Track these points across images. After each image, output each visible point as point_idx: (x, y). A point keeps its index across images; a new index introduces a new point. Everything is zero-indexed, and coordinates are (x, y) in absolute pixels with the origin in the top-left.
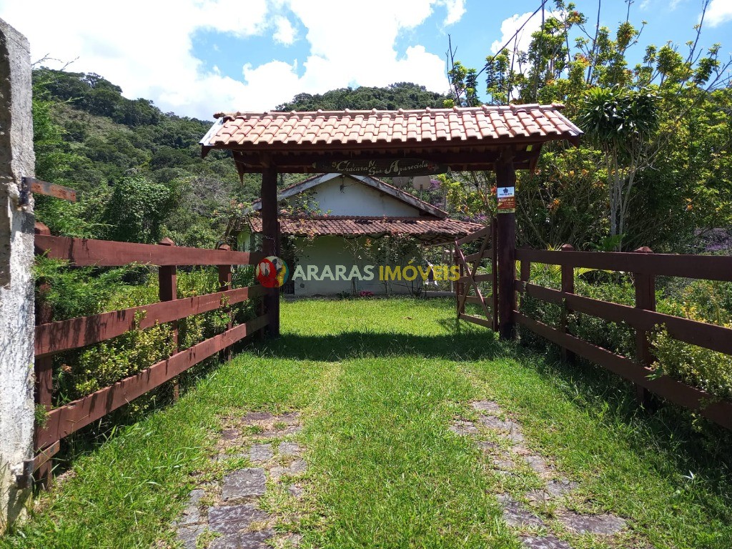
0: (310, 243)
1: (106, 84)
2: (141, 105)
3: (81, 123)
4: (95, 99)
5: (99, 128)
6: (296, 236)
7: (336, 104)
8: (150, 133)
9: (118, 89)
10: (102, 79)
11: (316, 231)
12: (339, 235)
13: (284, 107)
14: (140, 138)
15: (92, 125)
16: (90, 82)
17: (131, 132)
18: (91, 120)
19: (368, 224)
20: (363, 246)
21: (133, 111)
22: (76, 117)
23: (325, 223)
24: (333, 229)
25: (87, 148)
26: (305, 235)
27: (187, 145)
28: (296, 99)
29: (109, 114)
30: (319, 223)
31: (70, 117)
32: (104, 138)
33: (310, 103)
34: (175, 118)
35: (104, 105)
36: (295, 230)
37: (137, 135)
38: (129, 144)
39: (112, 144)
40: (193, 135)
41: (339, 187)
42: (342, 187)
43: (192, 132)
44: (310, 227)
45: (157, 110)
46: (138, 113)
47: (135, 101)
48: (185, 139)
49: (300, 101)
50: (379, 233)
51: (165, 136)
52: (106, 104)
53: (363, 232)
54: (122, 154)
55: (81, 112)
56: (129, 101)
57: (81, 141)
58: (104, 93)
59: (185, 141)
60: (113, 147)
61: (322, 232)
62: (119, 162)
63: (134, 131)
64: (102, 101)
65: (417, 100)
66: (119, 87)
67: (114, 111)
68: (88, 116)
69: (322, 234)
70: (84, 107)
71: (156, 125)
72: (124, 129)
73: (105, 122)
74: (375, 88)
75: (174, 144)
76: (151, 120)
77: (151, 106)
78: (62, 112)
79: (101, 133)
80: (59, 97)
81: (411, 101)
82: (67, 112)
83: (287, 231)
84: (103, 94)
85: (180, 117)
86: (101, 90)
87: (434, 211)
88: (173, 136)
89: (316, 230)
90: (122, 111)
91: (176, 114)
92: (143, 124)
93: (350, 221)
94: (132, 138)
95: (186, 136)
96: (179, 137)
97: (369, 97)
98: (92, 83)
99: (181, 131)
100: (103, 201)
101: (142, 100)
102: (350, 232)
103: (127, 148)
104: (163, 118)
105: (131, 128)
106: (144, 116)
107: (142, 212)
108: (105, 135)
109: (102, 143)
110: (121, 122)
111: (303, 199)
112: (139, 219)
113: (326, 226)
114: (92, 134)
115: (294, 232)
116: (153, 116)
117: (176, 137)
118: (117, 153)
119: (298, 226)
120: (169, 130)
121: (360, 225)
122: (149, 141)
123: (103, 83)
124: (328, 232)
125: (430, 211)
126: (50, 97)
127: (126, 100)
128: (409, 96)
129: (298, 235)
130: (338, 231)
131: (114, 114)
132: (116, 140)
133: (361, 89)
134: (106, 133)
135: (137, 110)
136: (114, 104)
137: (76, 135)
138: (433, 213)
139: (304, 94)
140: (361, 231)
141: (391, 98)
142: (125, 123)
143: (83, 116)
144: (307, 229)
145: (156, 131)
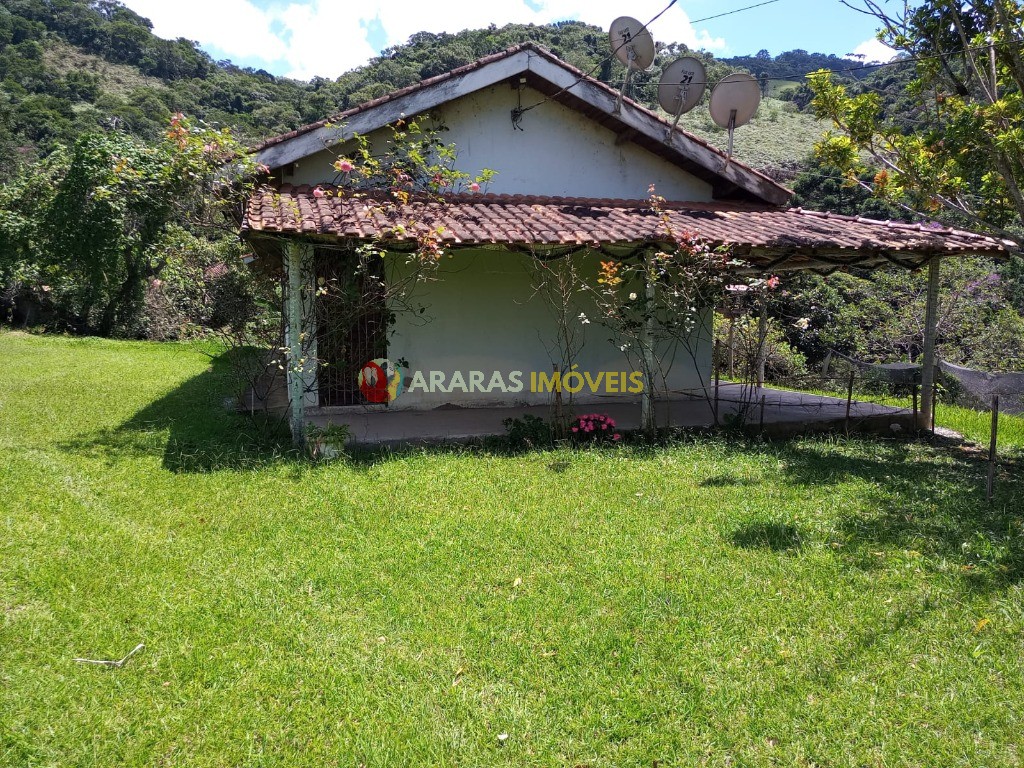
0: (430, 273)
1: (129, 15)
2: (181, 48)
3: (92, 75)
4: (113, 37)
5: (119, 81)
6: (380, 245)
7: (473, 48)
8: (194, 90)
9: (147, 23)
10: (123, 8)
11: (448, 234)
12: (518, 247)
13: (394, 52)
14: (179, 99)
15: (107, 76)
16: (104, 12)
17: (166, 89)
18: (108, 70)
19: (596, 215)
20: (593, 282)
21: (170, 56)
22: (84, 64)
23: (473, 212)
24: (497, 228)
25: (98, 111)
26: (412, 245)
27: (250, 109)
28: (413, 40)
29: (133, 62)
30: (456, 211)
31: (76, 65)
32: (125, 97)
33: (434, 46)
34: (233, 69)
35: (127, 46)
36: (381, 227)
37: (175, 94)
38: (163, 107)
39: (136, 105)
40: (257, 93)
41: (509, 115)
42: (516, 115)
43: (257, 90)
44: (428, 221)
45: (205, 56)
46: (176, 60)
47: (172, 41)
48: (246, 100)
49: (418, 44)
50: (635, 240)
51: (217, 96)
52: (128, 45)
53: (589, 238)
54: (151, 122)
55: (92, 57)
56: (163, 41)
57: (92, 101)
58: (125, 28)
59: (246, 104)
60: (137, 110)
61: (467, 235)
62: (147, 133)
63: (171, 86)
64: (123, 40)
65: (594, 43)
66: (148, 20)
67: (141, 56)
68: (103, 64)
69: (467, 243)
70: (97, 50)
71: (203, 78)
72: (156, 84)
73: (129, 74)
74: (531, 25)
75: (230, 107)
76: (196, 71)
77: (197, 50)
78: (64, 57)
79: (122, 90)
80: (59, 35)
81: (585, 45)
82: (71, 57)
83: (356, 229)
84: (124, 30)
85: (241, 68)
86: (121, 23)
87: (760, 185)
88: (229, 96)
89: (445, 229)
90: (154, 57)
91: (234, 63)
92: (184, 77)
93: (540, 208)
94: (166, 98)
95: (249, 95)
96: (238, 98)
97: (522, 38)
98: (108, 12)
99: (241, 88)
100: (54, 178)
101: (182, 41)
102: (552, 237)
103: (158, 111)
104: (213, 68)
105: (167, 84)
106: (185, 64)
107: (124, 199)
108: (128, 93)
109: (121, 104)
110: (152, 73)
111: (411, 138)
112: (117, 214)
113: (475, 220)
114: (107, 90)
115: (378, 235)
116: (199, 64)
117: (233, 97)
118: (144, 119)
119: (392, 217)
120: (222, 85)
121: (574, 218)
122: (193, 103)
123: (124, 14)
124: (484, 236)
125: (748, 186)
126: (45, 33)
127: (159, 39)
128: (582, 37)
129: (388, 242)
130: (515, 235)
131: (142, 61)
132: (142, 100)
133: (509, 27)
134: (130, 91)
135: (175, 54)
136: (140, 45)
137: (83, 91)
138: (756, 190)
139: (423, 33)
140: (582, 236)
141: (555, 41)
142: (157, 76)
143: (94, 63)
144: (421, 226)
145: (203, 87)
